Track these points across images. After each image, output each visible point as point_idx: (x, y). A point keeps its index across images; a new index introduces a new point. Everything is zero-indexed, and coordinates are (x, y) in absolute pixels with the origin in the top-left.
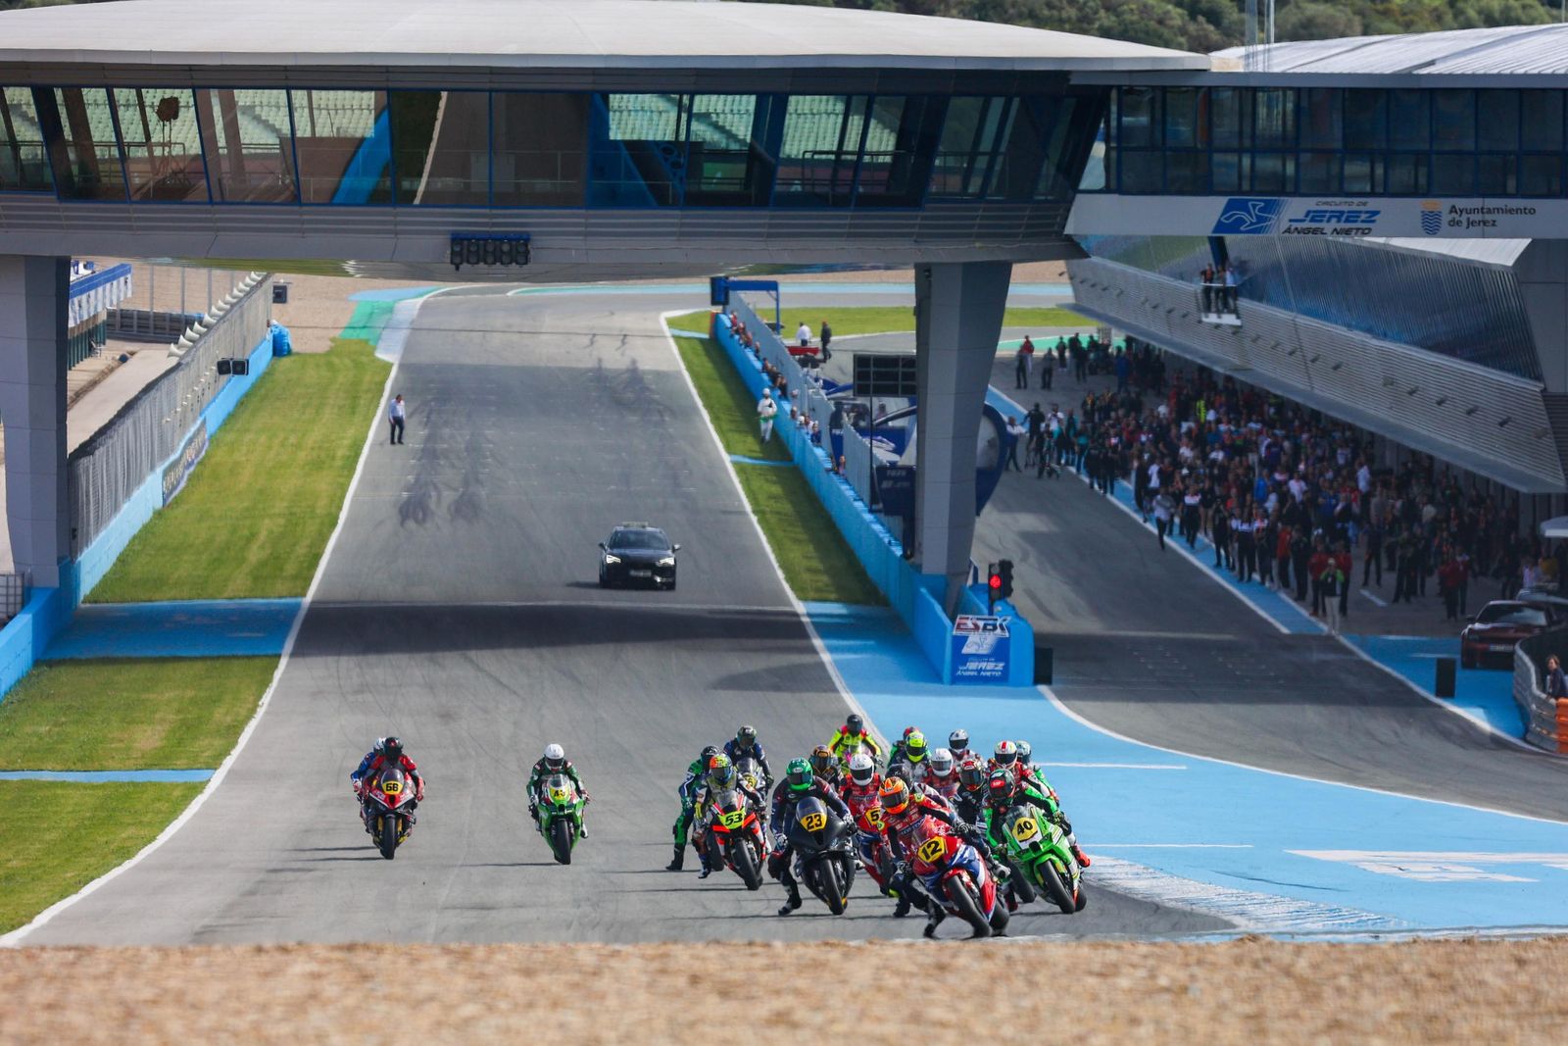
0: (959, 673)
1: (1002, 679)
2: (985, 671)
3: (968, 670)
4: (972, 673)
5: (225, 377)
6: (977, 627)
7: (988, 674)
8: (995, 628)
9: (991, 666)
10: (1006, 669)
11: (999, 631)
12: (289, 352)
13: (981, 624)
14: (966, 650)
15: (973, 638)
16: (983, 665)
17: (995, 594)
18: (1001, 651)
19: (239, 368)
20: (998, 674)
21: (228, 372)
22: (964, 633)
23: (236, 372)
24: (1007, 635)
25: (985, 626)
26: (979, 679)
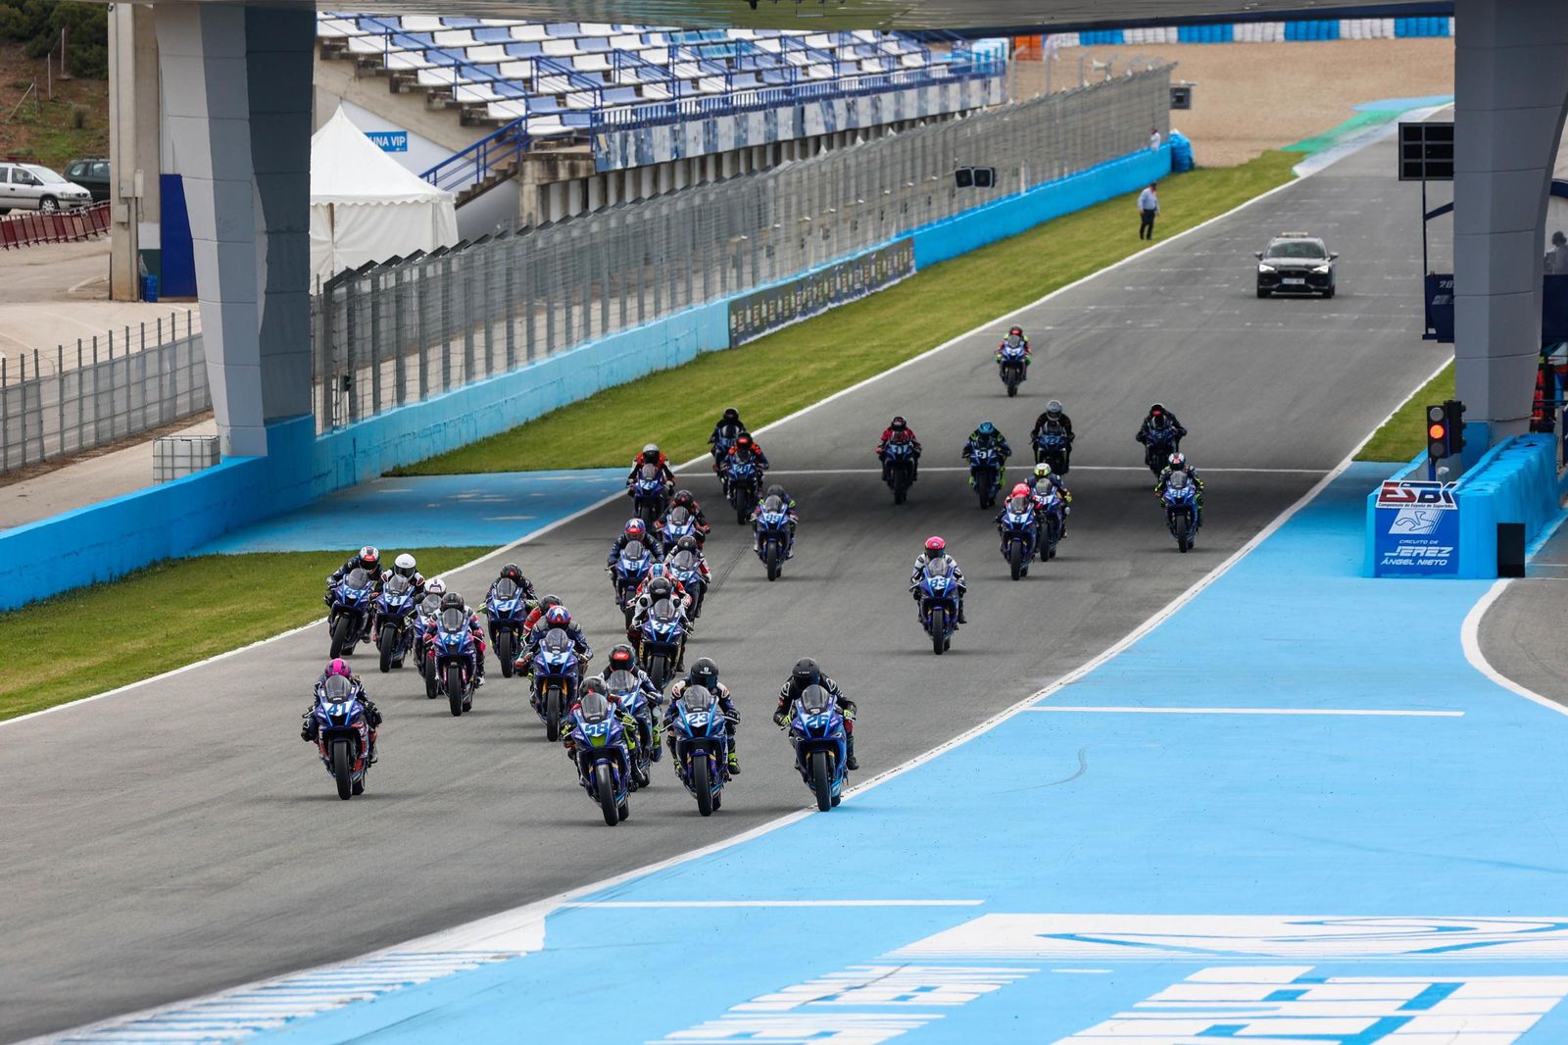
0: (1385, 562)
1: (1449, 569)
2: (1424, 558)
3: (1398, 557)
4: (1405, 562)
5: (966, 190)
6: (1411, 497)
7: (1429, 562)
8: (1437, 499)
9: (1432, 551)
10: (1454, 556)
11: (1442, 502)
12: (1192, 167)
13: (1417, 492)
14: (1394, 530)
15: (1406, 512)
16: (1421, 550)
17: (1438, 449)
18: (1446, 530)
19: (982, 179)
20: (1443, 563)
21: (968, 183)
22: (1393, 505)
23: (979, 184)
24: (1455, 508)
25: (1423, 494)
26: (1416, 570)
